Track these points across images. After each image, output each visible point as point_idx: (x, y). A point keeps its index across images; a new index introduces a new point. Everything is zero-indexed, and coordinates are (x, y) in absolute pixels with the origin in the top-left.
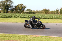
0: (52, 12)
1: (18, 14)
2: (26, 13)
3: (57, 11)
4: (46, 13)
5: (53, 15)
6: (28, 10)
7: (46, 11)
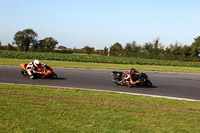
0: (98, 52)
1: (43, 54)
2: (57, 51)
3: (106, 50)
4: (89, 53)
5: (98, 57)
6: (60, 47)
7: (89, 50)
